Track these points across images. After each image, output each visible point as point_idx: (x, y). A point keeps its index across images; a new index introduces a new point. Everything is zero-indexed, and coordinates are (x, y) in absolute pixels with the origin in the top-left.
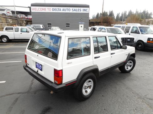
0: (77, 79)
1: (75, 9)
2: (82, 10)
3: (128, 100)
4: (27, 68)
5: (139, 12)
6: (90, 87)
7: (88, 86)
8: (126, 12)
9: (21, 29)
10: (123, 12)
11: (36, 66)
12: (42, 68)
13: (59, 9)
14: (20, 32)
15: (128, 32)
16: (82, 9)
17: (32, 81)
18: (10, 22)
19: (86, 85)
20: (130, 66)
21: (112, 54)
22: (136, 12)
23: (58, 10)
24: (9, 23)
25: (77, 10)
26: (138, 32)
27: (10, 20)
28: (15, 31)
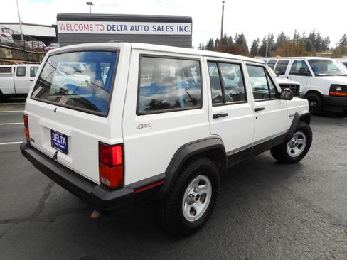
0: (166, 173)
1: (159, 27)
2: (175, 28)
3: (307, 229)
4: (29, 151)
5: (302, 36)
6: (202, 198)
7: (198, 196)
8: (272, 36)
9: (31, 70)
10: (267, 37)
11: (53, 141)
12: (66, 147)
13: (123, 27)
14: (28, 77)
15: (283, 73)
16: (175, 25)
17: (46, 189)
18: (8, 57)
19: (192, 192)
20: (300, 146)
21: (256, 110)
22: (294, 37)
23: (119, 28)
24: (6, 59)
25: (165, 29)
26: (306, 72)
27: (6, 52)
28: (17, 75)
